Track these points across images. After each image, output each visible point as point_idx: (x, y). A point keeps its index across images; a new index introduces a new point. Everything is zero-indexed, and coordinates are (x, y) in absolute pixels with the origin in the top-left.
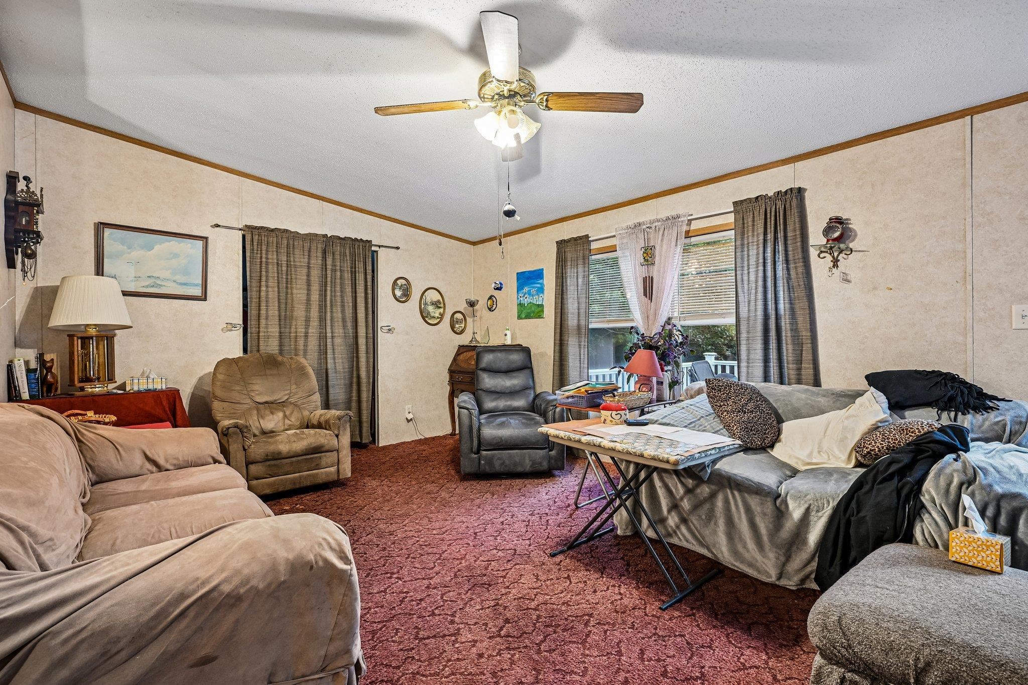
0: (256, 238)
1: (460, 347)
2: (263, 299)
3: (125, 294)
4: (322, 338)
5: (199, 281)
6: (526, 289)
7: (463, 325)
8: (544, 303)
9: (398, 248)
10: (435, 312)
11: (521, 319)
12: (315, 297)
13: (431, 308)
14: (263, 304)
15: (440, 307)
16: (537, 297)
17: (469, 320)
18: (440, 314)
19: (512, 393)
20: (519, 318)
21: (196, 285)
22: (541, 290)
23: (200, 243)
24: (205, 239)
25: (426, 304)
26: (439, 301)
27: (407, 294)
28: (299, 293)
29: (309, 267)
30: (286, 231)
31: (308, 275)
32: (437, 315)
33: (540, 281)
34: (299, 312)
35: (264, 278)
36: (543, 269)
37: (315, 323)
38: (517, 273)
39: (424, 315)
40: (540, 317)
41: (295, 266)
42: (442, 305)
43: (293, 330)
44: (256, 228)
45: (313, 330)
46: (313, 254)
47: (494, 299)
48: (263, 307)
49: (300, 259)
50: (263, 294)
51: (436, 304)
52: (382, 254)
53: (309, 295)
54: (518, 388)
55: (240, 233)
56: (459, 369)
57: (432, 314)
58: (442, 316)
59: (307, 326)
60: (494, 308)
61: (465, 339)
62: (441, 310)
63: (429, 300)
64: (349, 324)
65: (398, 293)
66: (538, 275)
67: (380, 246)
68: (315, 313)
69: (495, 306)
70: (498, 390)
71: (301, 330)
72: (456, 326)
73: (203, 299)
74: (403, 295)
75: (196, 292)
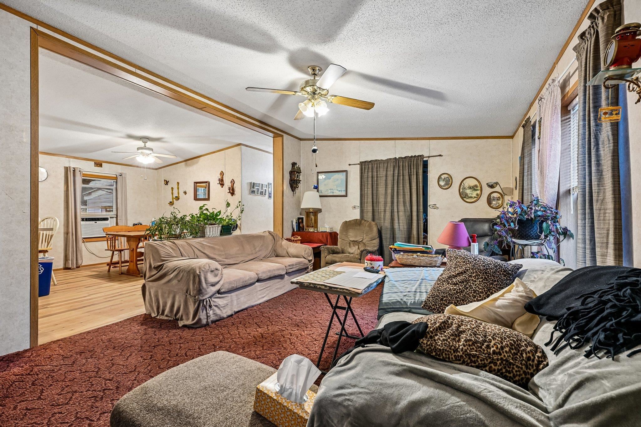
0: (366, 166)
7: (500, 202)
9: (441, 155)
12: (389, 191)
13: (469, 191)
15: (477, 190)
17: (506, 198)
18: (477, 195)
21: (344, 190)
23: (345, 173)
24: (346, 171)
25: (464, 188)
26: (476, 186)
27: (449, 184)
29: (386, 176)
31: (386, 180)
32: (474, 195)
34: (382, 199)
35: (366, 185)
37: (389, 205)
39: (463, 196)
41: (380, 177)
42: (479, 188)
43: (379, 208)
45: (388, 208)
46: (389, 169)
48: (366, 198)
49: (382, 173)
50: (366, 192)
51: (474, 188)
52: (431, 161)
53: (386, 190)
55: (359, 166)
57: (470, 195)
58: (479, 196)
59: (385, 206)
62: (479, 192)
63: (467, 186)
64: (408, 205)
65: (442, 183)
67: (429, 157)
71: (382, 208)
72: (494, 202)
73: (346, 196)
74: (446, 184)
75: (344, 193)
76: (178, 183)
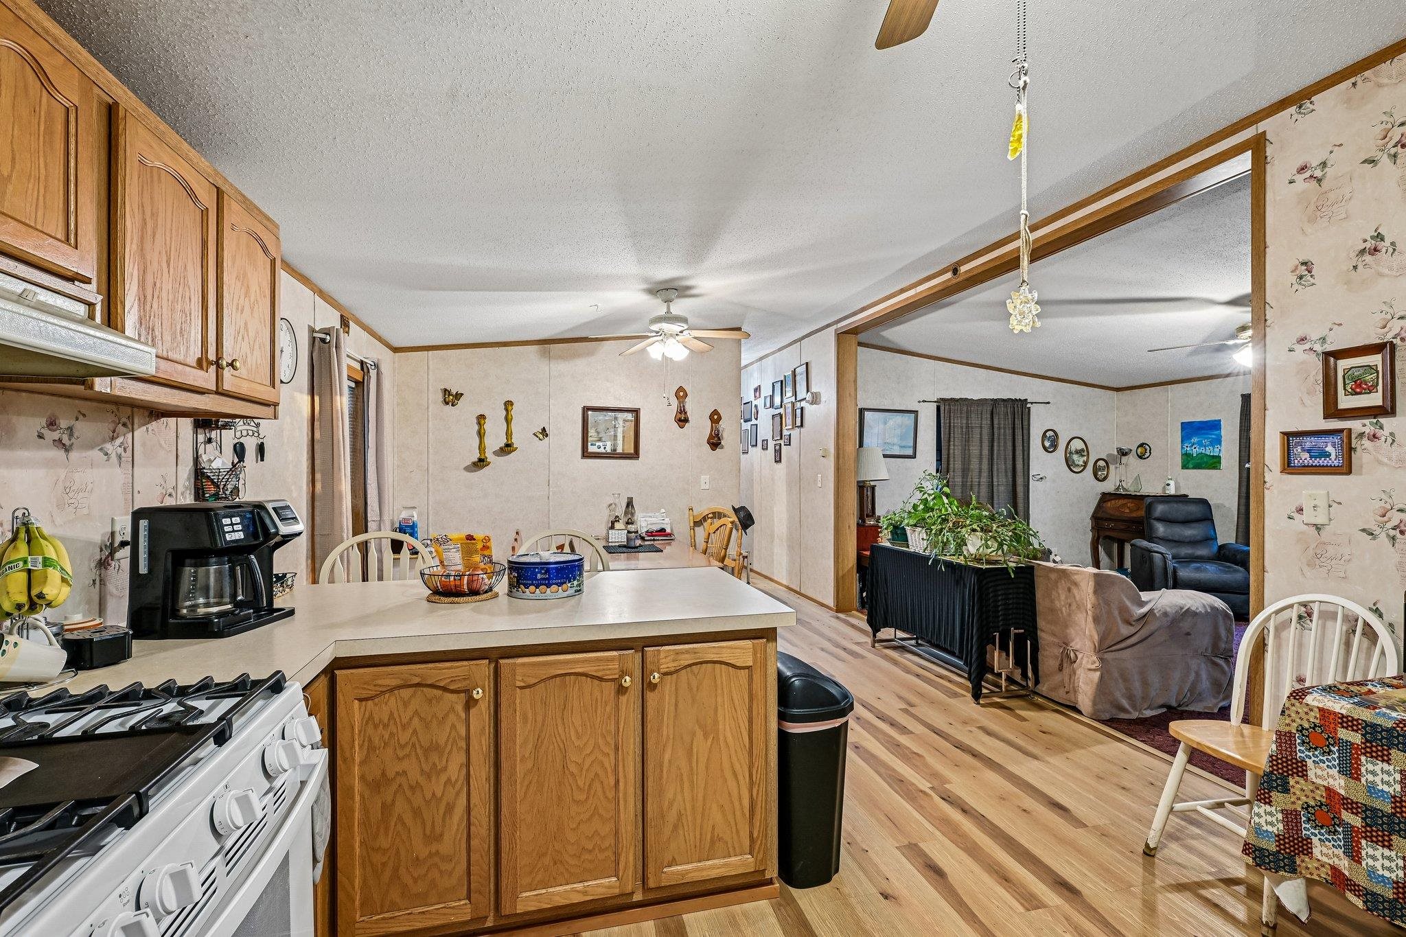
0: (947, 407)
1: (1104, 494)
2: (951, 455)
3: (885, 456)
4: (991, 485)
5: (911, 444)
6: (1195, 440)
7: (1105, 473)
8: (1221, 455)
9: (1048, 403)
10: (1079, 460)
11: (1187, 468)
12: (986, 452)
13: (1075, 457)
14: (952, 460)
15: (1084, 456)
16: (1211, 448)
17: (1112, 467)
18: (1084, 462)
19: (1193, 543)
20: (1184, 467)
21: (910, 447)
22: (1218, 441)
23: (913, 416)
24: (916, 412)
25: (1071, 453)
26: (1083, 450)
27: (1054, 446)
28: (974, 450)
29: (981, 427)
30: (966, 399)
31: (981, 434)
32: (1081, 463)
33: (1217, 432)
34: (974, 465)
35: (952, 439)
36: (1220, 421)
37: (985, 474)
38: (1182, 423)
39: (1069, 464)
40: (1215, 468)
41: (972, 428)
42: (1085, 453)
43: (969, 480)
44: (948, 400)
45: (984, 480)
46: (984, 417)
47: (1147, 447)
48: (951, 462)
49: (975, 421)
50: (951, 451)
51: (1080, 452)
52: (1034, 410)
53: (981, 451)
54: (1199, 538)
55: (935, 405)
56: (1108, 516)
57: (1077, 463)
58: (1086, 463)
59: (980, 476)
60: (1146, 456)
61: (1109, 486)
62: (1085, 458)
63: (1073, 449)
64: (1010, 474)
65: (1047, 444)
66: (1215, 426)
67: (1032, 403)
68: (985, 466)
69: (1147, 454)
70: (1176, 539)
71: (976, 480)
72: (1100, 473)
73: (914, 456)
74: (1051, 446)
75: (910, 452)
76: (508, 404)
